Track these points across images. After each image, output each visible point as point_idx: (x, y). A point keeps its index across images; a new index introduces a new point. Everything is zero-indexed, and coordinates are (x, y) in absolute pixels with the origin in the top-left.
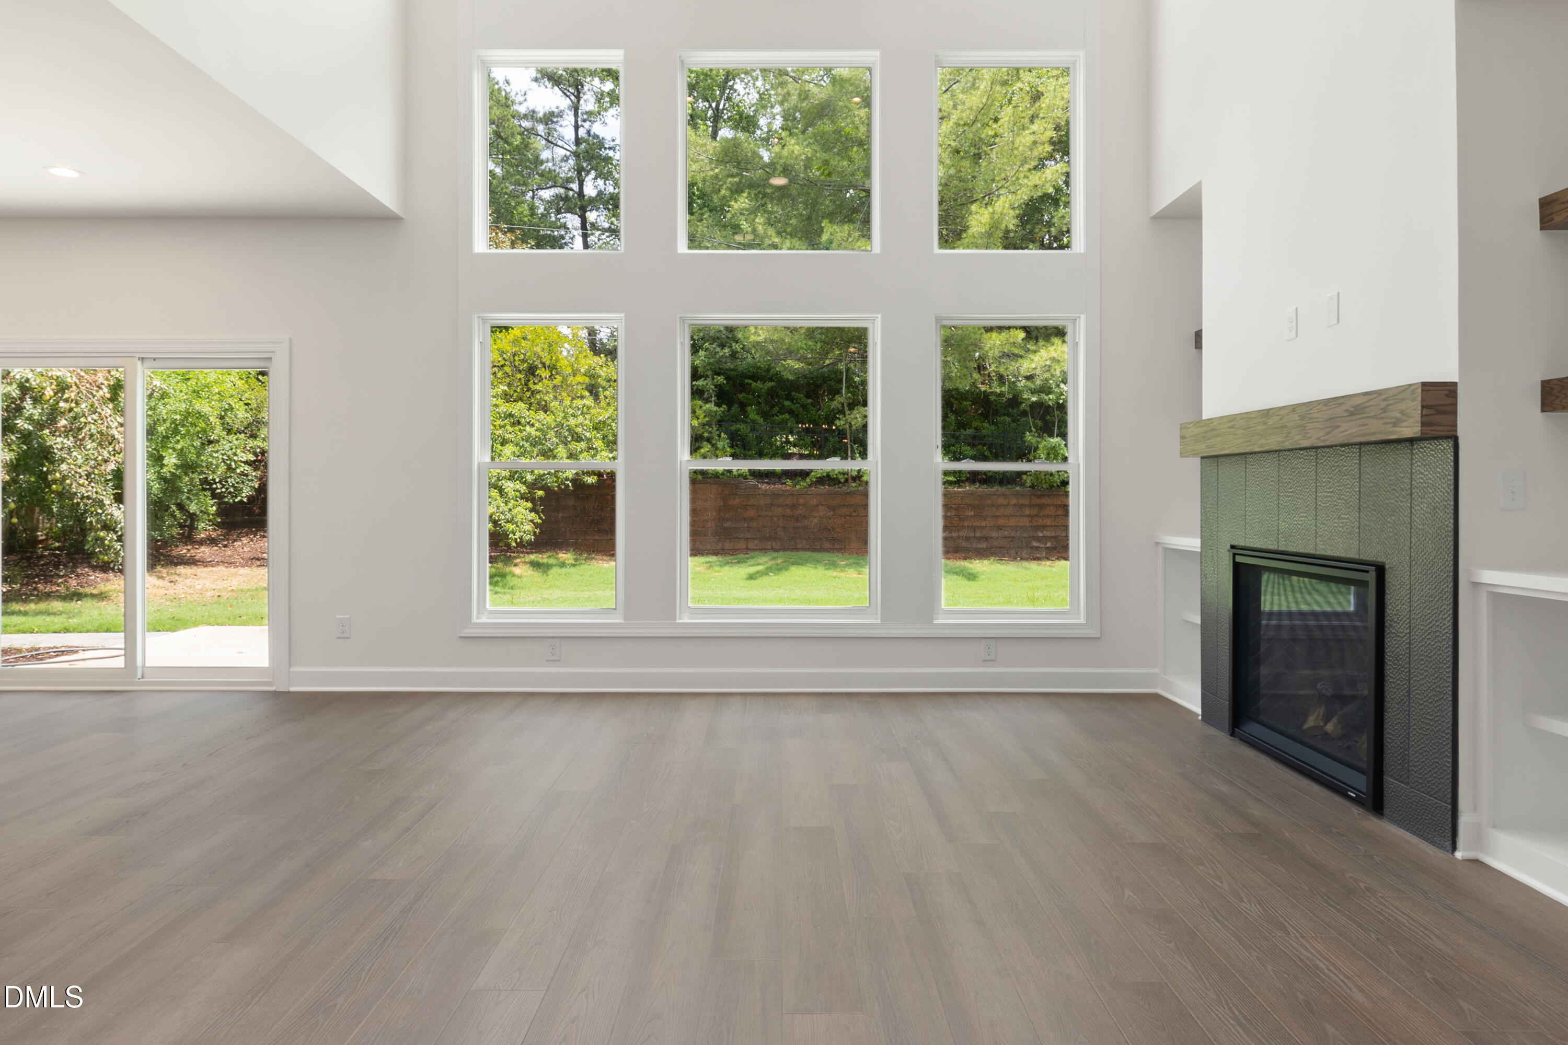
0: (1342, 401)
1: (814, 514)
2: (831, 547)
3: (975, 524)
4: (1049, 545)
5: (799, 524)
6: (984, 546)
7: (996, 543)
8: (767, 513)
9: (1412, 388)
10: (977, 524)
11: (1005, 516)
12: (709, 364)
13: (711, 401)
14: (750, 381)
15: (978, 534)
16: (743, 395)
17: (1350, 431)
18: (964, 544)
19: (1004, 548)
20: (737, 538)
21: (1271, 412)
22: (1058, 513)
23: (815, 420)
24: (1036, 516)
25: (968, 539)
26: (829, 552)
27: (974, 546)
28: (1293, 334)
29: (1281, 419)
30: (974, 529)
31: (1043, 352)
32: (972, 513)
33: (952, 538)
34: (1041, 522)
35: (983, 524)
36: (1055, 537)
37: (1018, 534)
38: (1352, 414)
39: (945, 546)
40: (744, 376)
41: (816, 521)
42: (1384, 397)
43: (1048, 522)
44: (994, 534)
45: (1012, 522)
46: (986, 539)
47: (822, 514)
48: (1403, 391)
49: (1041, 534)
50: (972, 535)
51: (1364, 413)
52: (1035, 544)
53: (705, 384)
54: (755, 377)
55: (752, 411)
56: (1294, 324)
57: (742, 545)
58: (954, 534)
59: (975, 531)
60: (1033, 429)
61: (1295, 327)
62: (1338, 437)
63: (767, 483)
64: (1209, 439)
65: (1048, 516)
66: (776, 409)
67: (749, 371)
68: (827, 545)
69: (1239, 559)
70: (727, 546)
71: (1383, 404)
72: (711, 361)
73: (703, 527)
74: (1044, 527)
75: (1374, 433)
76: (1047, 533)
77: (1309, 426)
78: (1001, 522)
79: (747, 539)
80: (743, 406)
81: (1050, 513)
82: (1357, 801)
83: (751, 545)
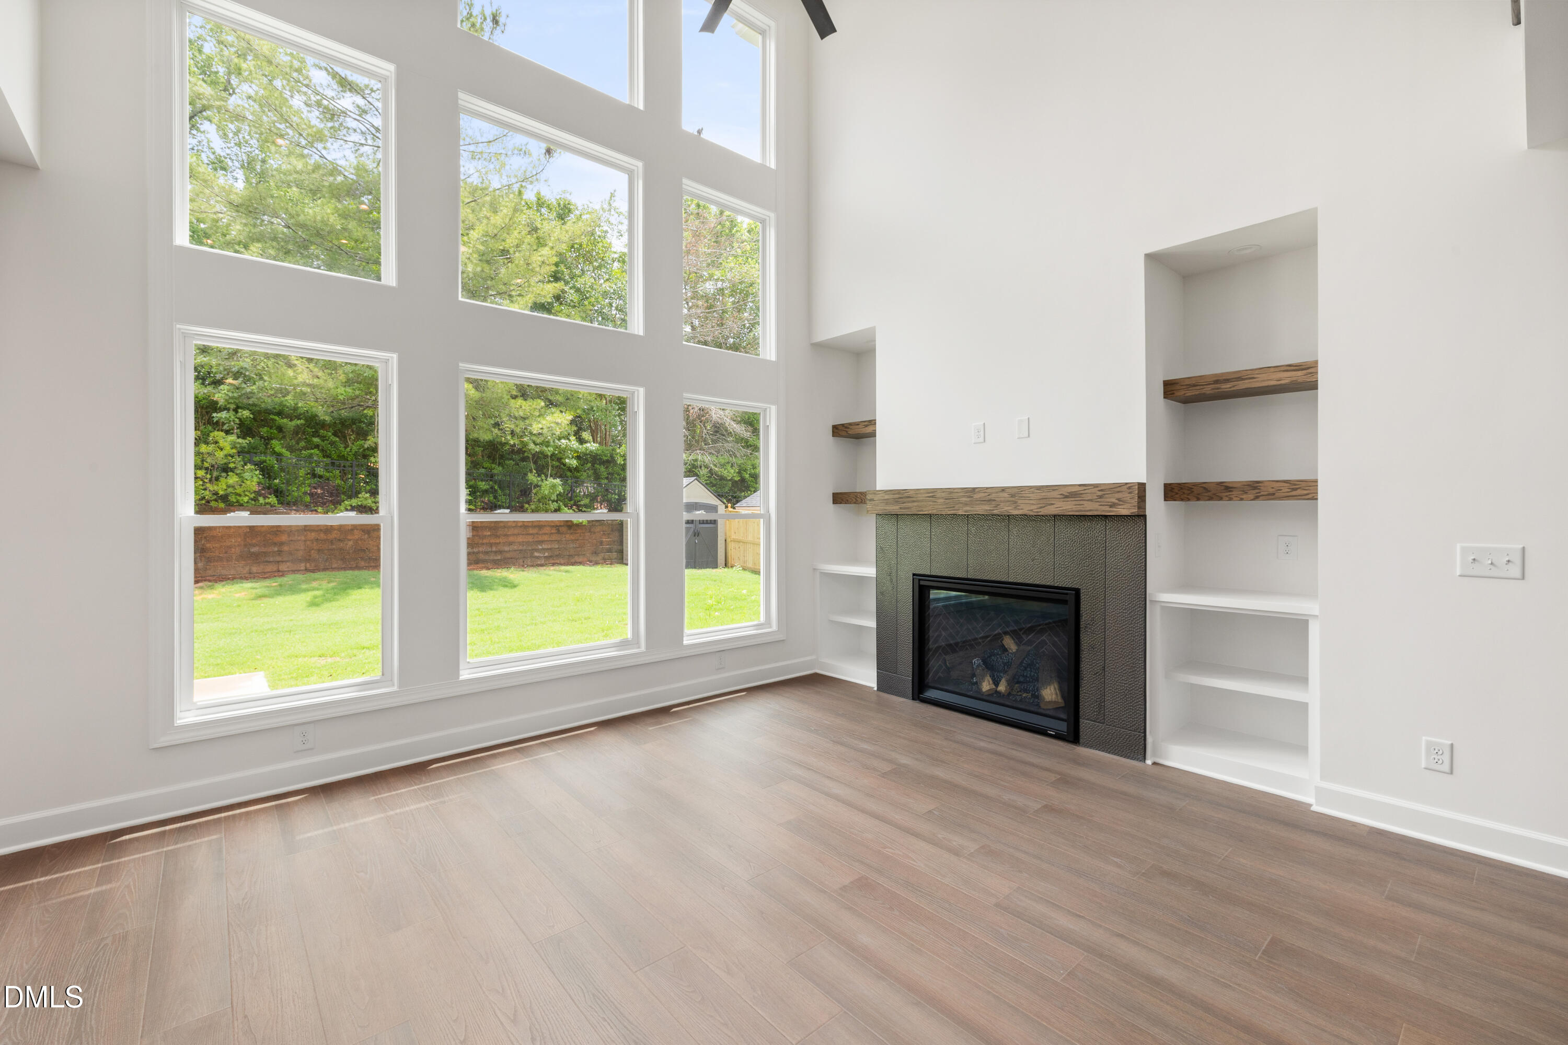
0: (1056, 488)
1: (349, 537)
2: (367, 565)
3: (491, 541)
4: (546, 554)
5: (334, 547)
6: (499, 557)
7: (508, 555)
8: (299, 538)
9: (1129, 485)
10: (493, 541)
11: (514, 535)
12: (232, 398)
13: (232, 433)
14: (276, 418)
15: (494, 549)
16: (265, 429)
17: (1068, 507)
18: (482, 556)
19: (514, 558)
20: (267, 562)
21: (977, 490)
22: (552, 531)
23: (344, 456)
24: (537, 534)
25: (486, 553)
26: (365, 569)
27: (492, 558)
28: (981, 439)
29: (989, 495)
30: (491, 545)
31: (549, 418)
32: (489, 533)
33: (474, 553)
34: (540, 538)
35: (498, 541)
36: (551, 549)
37: (525, 548)
38: (1066, 497)
39: (468, 559)
40: (268, 412)
41: (351, 543)
42: (1100, 489)
43: (546, 538)
44: (506, 549)
45: (520, 539)
46: (501, 552)
47: (357, 537)
48: (1120, 486)
49: (540, 547)
50: (490, 550)
51: (1080, 497)
52: (536, 554)
53: (228, 416)
54: (280, 414)
55: (277, 445)
56: (982, 433)
57: (270, 568)
58: (475, 550)
59: (491, 546)
60: (535, 471)
61: (982, 435)
62: (1051, 510)
63: (295, 510)
64: (903, 503)
65: (545, 534)
66: (302, 444)
67: (274, 408)
68: (362, 564)
69: (922, 583)
70: (254, 569)
71: (1100, 493)
72: (235, 395)
73: (226, 553)
74: (542, 542)
75: (1090, 510)
76: (545, 546)
77: (1020, 502)
78: (511, 539)
79: (278, 562)
80: (267, 440)
81: (547, 532)
82: (1058, 737)
83: (283, 567)
